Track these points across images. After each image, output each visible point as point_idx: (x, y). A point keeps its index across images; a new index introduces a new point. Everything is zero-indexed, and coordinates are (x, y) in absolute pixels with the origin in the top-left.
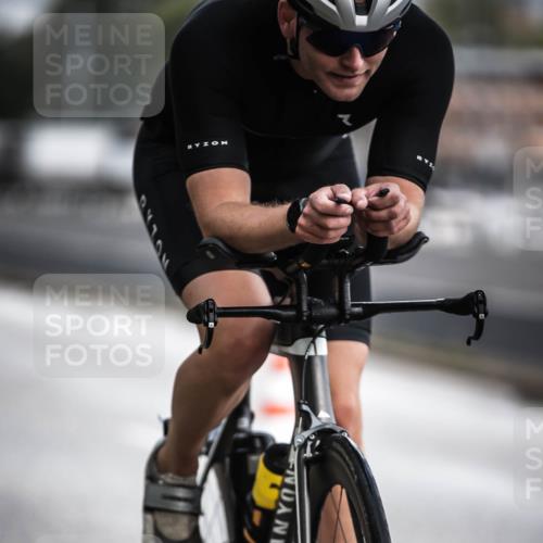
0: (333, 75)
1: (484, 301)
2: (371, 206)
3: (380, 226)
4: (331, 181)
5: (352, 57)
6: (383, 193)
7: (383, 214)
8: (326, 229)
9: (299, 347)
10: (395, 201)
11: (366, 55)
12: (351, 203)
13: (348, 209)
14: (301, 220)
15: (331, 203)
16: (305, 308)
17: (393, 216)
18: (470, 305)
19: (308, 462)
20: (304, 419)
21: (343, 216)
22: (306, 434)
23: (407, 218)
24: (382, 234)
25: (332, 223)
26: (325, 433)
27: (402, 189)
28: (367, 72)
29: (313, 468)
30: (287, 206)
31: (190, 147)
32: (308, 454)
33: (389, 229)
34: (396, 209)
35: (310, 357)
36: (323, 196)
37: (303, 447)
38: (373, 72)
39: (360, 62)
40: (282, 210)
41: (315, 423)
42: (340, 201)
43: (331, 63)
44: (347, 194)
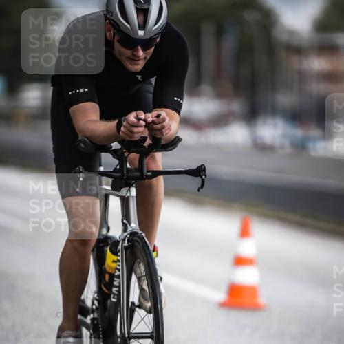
0: (129, 58)
1: (204, 170)
2: (153, 122)
3: (158, 132)
5: (137, 51)
6: (158, 116)
7: (159, 126)
9: (124, 192)
10: (164, 120)
11: (144, 50)
12: (145, 120)
13: (143, 123)
14: (122, 129)
15: (135, 120)
16: (125, 172)
17: (163, 127)
18: (199, 172)
19: (126, 248)
20: (125, 229)
21: (141, 126)
22: (125, 234)
23: (169, 128)
24: (158, 136)
25: (136, 130)
26: (133, 234)
27: (168, 114)
28: (145, 58)
29: (128, 251)
30: (116, 122)
31: (70, 93)
32: (126, 244)
33: (162, 134)
34: (165, 124)
35: (128, 197)
36: (132, 117)
37: (124, 240)
39: (141, 53)
40: (114, 123)
41: (129, 229)
42: (139, 119)
43: (128, 53)
44: (142, 115)
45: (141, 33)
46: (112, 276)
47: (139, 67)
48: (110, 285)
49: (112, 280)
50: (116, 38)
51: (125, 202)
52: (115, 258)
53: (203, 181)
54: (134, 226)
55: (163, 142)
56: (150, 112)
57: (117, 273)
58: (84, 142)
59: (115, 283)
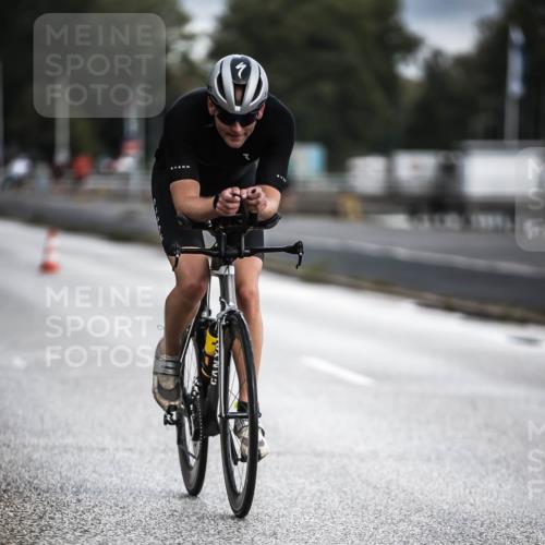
0: (228, 134)
1: (302, 247)
2: (248, 198)
3: (253, 208)
4: (232, 186)
5: (235, 126)
6: (254, 191)
7: (254, 202)
8: (229, 208)
9: (223, 270)
10: (259, 196)
11: (243, 125)
12: (240, 196)
13: (238, 198)
14: (218, 204)
15: (231, 196)
18: (296, 249)
19: (224, 327)
20: (223, 308)
21: (236, 202)
22: (223, 313)
23: (265, 204)
24: (254, 212)
25: (231, 205)
26: (231, 312)
28: (246, 134)
29: (226, 330)
30: (213, 199)
31: (172, 168)
32: (224, 323)
33: (257, 209)
34: (260, 199)
35: (226, 276)
36: (227, 193)
37: (221, 319)
38: (249, 134)
39: (239, 129)
41: (227, 308)
42: (234, 195)
43: (227, 129)
44: (237, 191)
45: (238, 109)
46: (212, 359)
47: (239, 143)
48: (209, 369)
49: (211, 363)
50: (216, 113)
51: (223, 280)
52: (214, 340)
53: (300, 257)
54: (233, 304)
55: (260, 219)
56: (246, 187)
57: (217, 355)
58: (182, 220)
59: (215, 366)
